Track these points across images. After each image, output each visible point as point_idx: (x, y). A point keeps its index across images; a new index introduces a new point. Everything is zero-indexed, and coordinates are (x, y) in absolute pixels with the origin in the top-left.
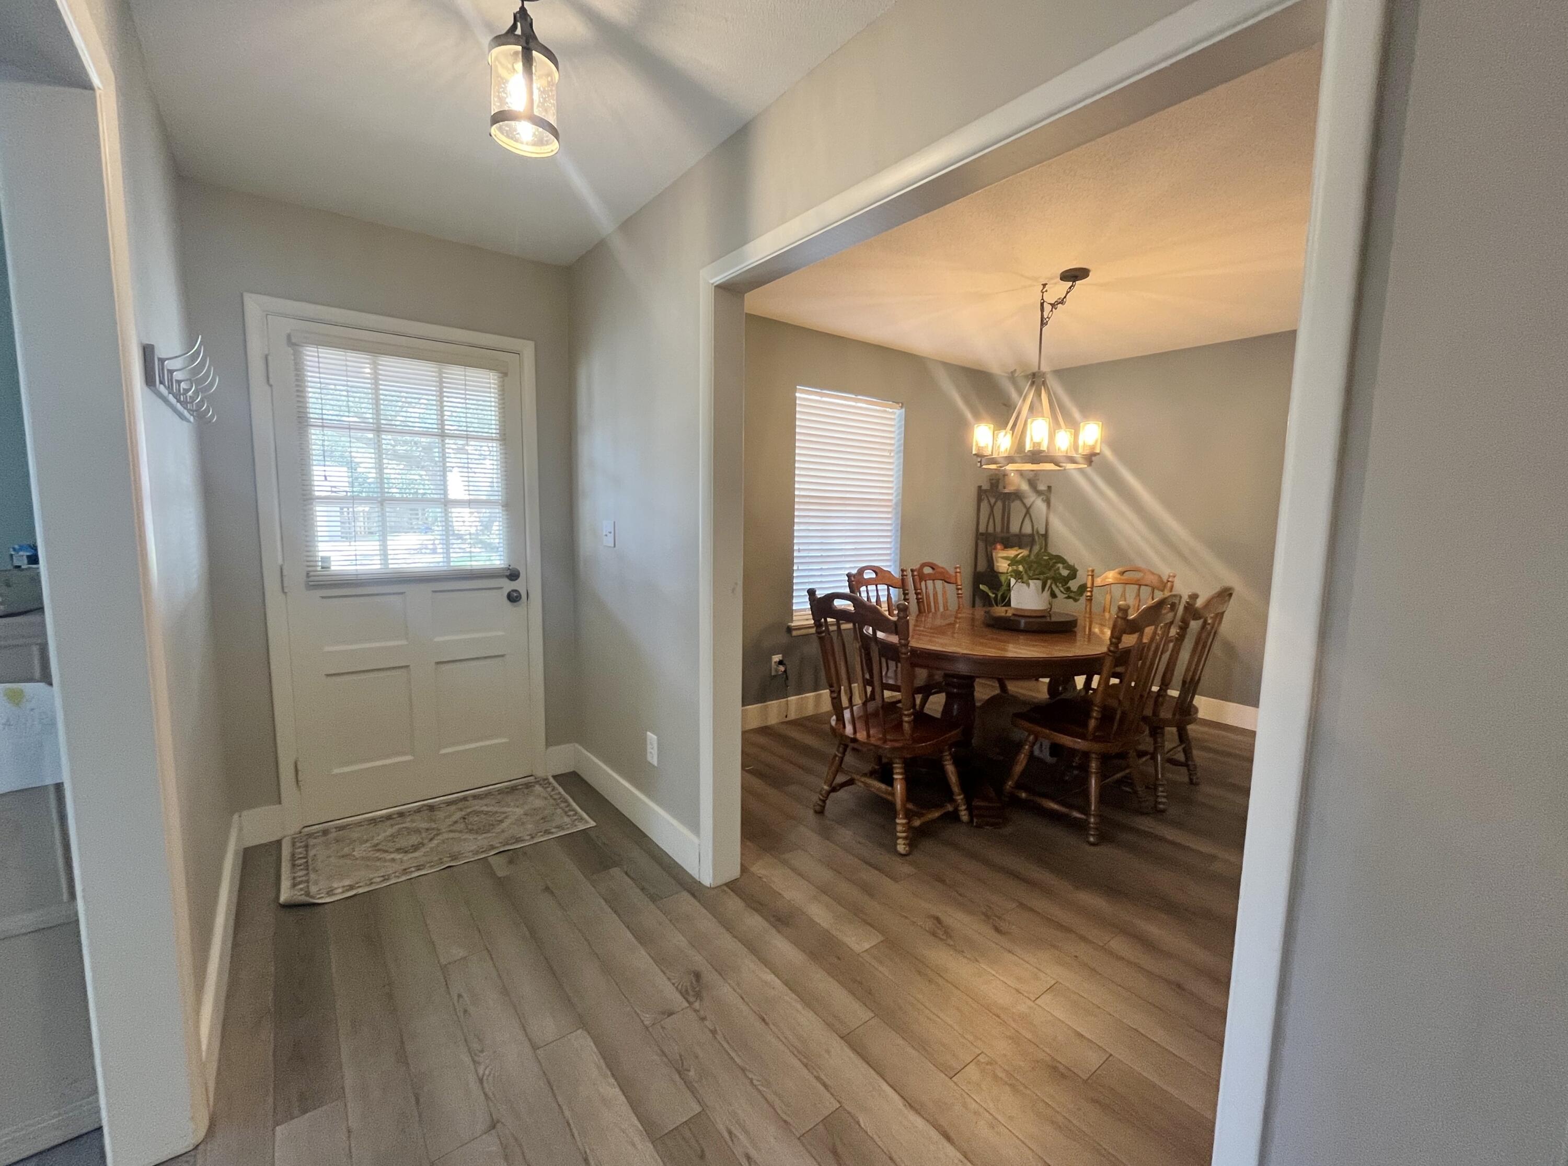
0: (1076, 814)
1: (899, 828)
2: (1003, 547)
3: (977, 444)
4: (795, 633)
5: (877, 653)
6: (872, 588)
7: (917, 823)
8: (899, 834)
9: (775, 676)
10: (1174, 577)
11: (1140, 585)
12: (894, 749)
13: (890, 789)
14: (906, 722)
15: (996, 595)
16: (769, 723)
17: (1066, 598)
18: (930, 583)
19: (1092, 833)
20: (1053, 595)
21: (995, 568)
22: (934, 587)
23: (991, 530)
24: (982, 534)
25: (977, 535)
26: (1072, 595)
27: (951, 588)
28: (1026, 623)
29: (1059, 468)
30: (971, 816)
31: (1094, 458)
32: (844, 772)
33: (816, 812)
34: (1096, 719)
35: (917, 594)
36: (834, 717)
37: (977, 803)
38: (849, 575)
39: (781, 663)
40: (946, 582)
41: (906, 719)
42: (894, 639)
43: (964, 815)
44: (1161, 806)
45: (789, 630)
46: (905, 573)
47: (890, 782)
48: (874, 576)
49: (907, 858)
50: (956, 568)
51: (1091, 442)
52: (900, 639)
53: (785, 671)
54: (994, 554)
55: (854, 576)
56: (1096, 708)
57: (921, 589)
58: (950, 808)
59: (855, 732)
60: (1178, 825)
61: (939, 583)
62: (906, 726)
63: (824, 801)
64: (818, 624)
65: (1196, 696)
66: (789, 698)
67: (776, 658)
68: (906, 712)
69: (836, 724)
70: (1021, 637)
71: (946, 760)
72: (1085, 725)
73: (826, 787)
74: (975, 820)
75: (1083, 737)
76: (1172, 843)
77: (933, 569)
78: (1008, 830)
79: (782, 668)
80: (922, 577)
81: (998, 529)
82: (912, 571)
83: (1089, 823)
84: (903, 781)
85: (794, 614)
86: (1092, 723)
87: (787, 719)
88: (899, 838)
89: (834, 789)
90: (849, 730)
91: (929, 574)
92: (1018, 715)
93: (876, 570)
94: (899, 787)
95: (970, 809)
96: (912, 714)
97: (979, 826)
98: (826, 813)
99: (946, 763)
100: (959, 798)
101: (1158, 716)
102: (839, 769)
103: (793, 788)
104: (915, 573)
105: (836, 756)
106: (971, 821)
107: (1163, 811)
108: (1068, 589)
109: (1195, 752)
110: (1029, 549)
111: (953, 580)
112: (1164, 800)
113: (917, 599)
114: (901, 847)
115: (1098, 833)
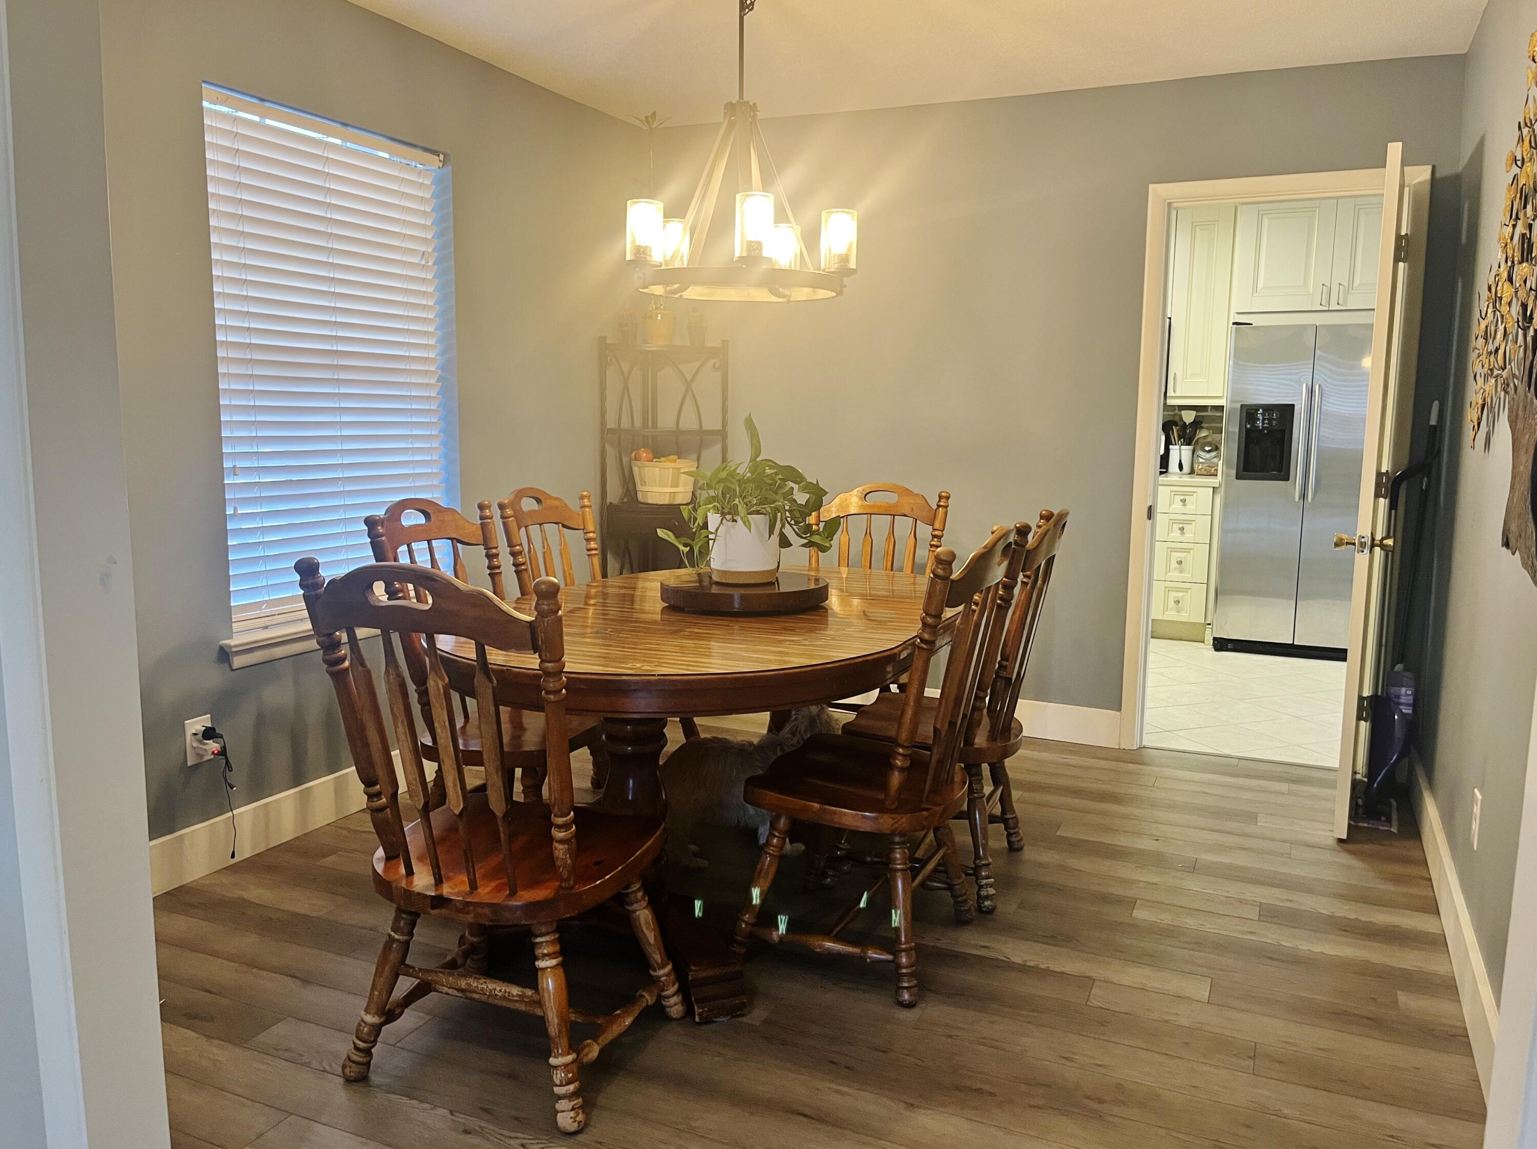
0: (873, 954)
1: (558, 1076)
2: (650, 456)
3: (633, 241)
4: (237, 662)
5: (491, 697)
6: (420, 547)
7: (593, 1052)
8: (557, 1090)
9: (196, 766)
10: (948, 498)
11: (894, 515)
12: (533, 908)
13: (529, 992)
14: (561, 841)
15: (692, 550)
16: (187, 879)
17: (804, 545)
18: (534, 530)
19: (906, 985)
20: (785, 543)
21: (641, 498)
22: (544, 539)
23: (625, 424)
24: (610, 431)
25: (603, 432)
26: (816, 539)
27: (574, 538)
28: (742, 597)
29: (774, 299)
30: (687, 1001)
31: (846, 280)
32: (409, 971)
33: (349, 1081)
34: (901, 770)
35: (513, 554)
36: (380, 852)
37: (695, 973)
38: (371, 522)
39: (209, 734)
40: (564, 526)
41: (559, 834)
42: (531, 661)
43: (674, 1005)
44: (987, 903)
45: (224, 655)
46: (487, 513)
47: (530, 978)
48: (421, 520)
49: (581, 1137)
50: (582, 498)
51: (840, 248)
52: (542, 661)
53: (223, 752)
54: (636, 470)
55: (381, 522)
56: (901, 750)
57: (521, 545)
58: (649, 998)
59: (439, 881)
60: (1014, 930)
61: (551, 529)
62: (560, 850)
63: (368, 1052)
64: (330, 645)
65: (1019, 700)
66: (235, 812)
67: (197, 724)
68: (560, 821)
69: (386, 869)
70: (737, 627)
71: (637, 901)
72: (884, 786)
73: (370, 1019)
74: (697, 1010)
75: (880, 808)
76: (1023, 969)
77: (539, 501)
78: (757, 1015)
79: (213, 746)
80: (522, 520)
81: (638, 423)
82: (502, 507)
83: (899, 966)
84: (560, 971)
85: (235, 617)
86: (896, 779)
87: (237, 859)
88: (560, 1098)
89: (390, 1015)
90: (423, 881)
91: (532, 513)
92: (752, 782)
93: (425, 508)
94: (550, 984)
95: (684, 991)
96: (574, 821)
97: (706, 1021)
98: (374, 1078)
99: (635, 906)
100: (664, 972)
101: (973, 744)
102: (401, 968)
103: (280, 1031)
104: (509, 512)
105: (391, 940)
106: (689, 1012)
107: (991, 911)
108: (808, 529)
109: (1015, 794)
110: (695, 457)
111: (578, 523)
112: (991, 891)
113: (516, 565)
114: (566, 1119)
115: (914, 982)
